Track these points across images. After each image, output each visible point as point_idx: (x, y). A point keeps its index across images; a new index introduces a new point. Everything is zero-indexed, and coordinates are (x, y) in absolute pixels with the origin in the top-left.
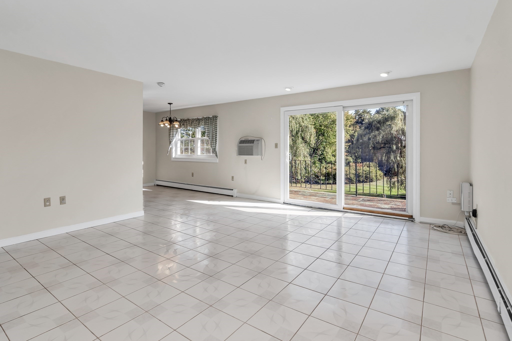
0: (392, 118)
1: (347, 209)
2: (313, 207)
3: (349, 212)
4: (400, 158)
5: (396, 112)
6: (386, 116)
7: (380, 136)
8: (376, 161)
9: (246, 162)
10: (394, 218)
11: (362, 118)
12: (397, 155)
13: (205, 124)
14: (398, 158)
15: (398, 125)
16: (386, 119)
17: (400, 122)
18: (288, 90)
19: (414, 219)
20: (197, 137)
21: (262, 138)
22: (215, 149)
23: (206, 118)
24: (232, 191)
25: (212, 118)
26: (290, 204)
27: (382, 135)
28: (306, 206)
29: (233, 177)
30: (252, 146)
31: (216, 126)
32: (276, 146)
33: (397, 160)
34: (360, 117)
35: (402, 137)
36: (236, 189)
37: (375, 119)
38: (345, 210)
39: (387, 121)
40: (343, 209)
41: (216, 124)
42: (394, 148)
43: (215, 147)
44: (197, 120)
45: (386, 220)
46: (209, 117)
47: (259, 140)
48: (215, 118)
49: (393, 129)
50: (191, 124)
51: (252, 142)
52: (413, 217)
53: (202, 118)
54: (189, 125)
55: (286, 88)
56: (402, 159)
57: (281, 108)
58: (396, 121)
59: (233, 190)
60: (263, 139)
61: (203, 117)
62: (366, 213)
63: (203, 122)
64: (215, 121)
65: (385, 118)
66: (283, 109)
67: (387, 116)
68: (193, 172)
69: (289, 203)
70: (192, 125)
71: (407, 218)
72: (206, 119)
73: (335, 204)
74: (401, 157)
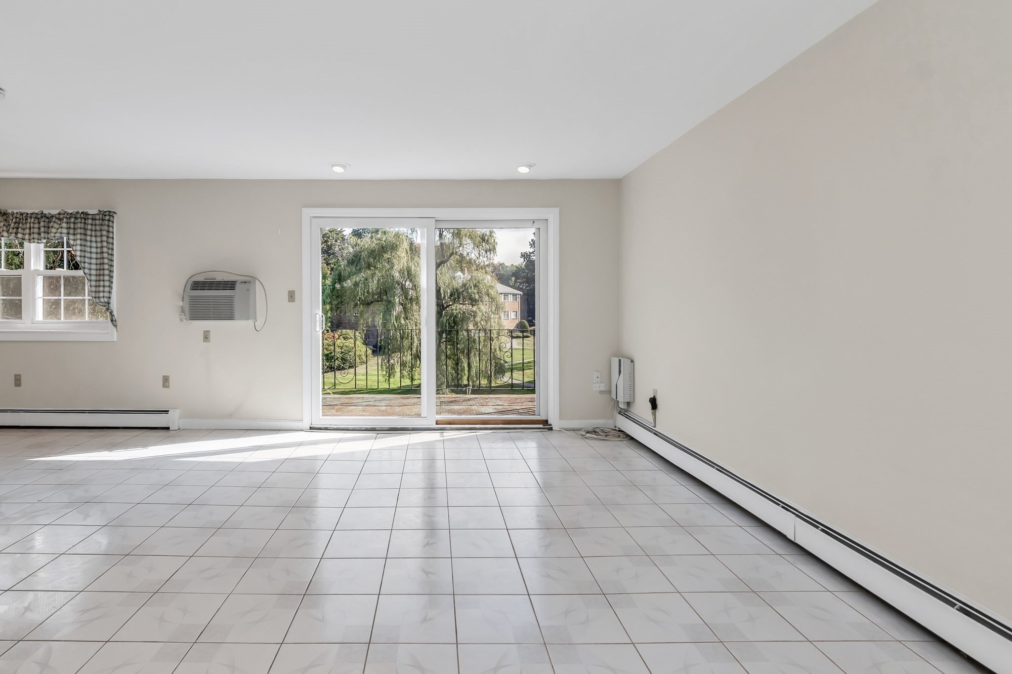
0: (394, 247)
1: (444, 423)
2: (377, 429)
3: (447, 429)
4: (405, 321)
5: (399, 237)
6: (383, 242)
7: (374, 280)
8: (363, 326)
9: (206, 337)
10: (522, 428)
11: (329, 243)
12: (401, 316)
13: (71, 231)
14: (403, 322)
15: (401, 259)
16: (383, 248)
17: (403, 254)
18: (338, 170)
19: (551, 425)
20: (32, 268)
21: (255, 278)
22: (109, 303)
23: (75, 216)
24: (164, 415)
25: (98, 217)
26: (326, 429)
27: (377, 278)
28: (363, 429)
29: (166, 380)
30: (231, 297)
31: (110, 240)
32: (292, 296)
33: (401, 323)
34: (325, 240)
35: (408, 283)
36: (178, 410)
37: (366, 246)
38: (442, 426)
39: (386, 252)
40: (437, 424)
41: (111, 235)
42: (395, 302)
43: (110, 298)
44: (39, 216)
45: (513, 434)
46: (87, 214)
47: (249, 282)
48: (107, 218)
49: (395, 268)
50: (17, 228)
51: (230, 285)
52: (549, 423)
53: (59, 214)
54: (8, 232)
55: (333, 166)
56: (408, 321)
57: (303, 209)
58: (398, 253)
59: (168, 411)
60: (257, 280)
61: (63, 212)
62: (477, 426)
63: (64, 225)
64: (108, 226)
65: (382, 245)
66: (308, 213)
67: (385, 241)
68: (18, 373)
69: (323, 427)
70: (20, 230)
71: (541, 426)
72: (76, 218)
73: (418, 415)
74: (407, 318)
